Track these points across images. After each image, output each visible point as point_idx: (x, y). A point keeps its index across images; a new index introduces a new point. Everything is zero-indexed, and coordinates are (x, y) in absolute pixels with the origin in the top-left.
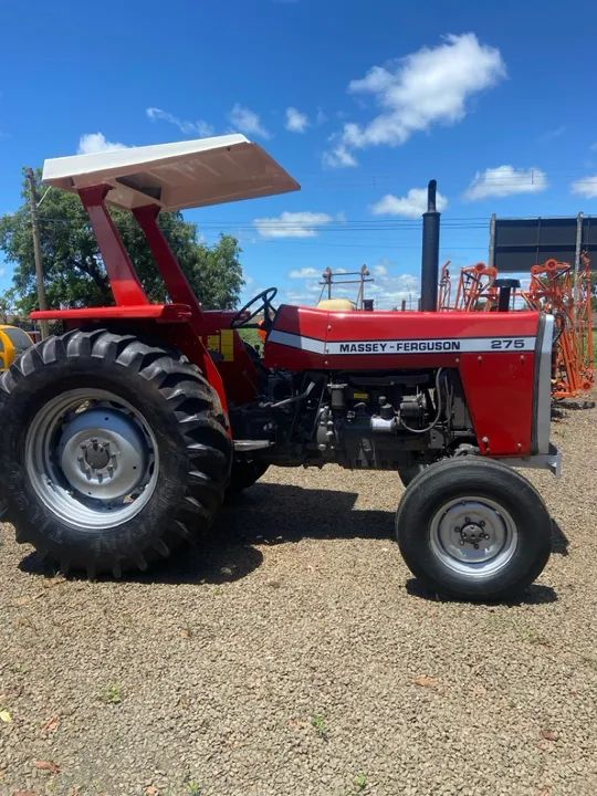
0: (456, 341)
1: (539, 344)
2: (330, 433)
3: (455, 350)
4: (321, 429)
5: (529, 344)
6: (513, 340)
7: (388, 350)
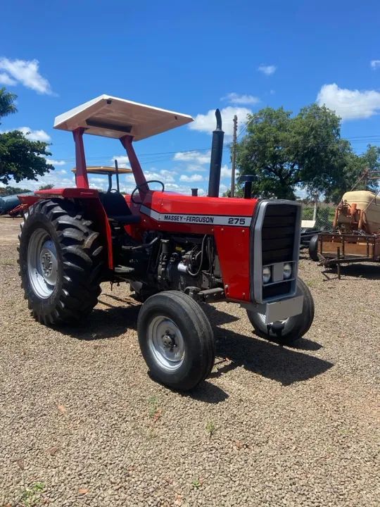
0: (212, 217)
1: (254, 222)
2: (163, 269)
3: (211, 223)
4: (160, 266)
5: (248, 222)
6: (240, 218)
7: (184, 221)
